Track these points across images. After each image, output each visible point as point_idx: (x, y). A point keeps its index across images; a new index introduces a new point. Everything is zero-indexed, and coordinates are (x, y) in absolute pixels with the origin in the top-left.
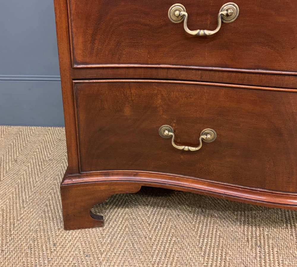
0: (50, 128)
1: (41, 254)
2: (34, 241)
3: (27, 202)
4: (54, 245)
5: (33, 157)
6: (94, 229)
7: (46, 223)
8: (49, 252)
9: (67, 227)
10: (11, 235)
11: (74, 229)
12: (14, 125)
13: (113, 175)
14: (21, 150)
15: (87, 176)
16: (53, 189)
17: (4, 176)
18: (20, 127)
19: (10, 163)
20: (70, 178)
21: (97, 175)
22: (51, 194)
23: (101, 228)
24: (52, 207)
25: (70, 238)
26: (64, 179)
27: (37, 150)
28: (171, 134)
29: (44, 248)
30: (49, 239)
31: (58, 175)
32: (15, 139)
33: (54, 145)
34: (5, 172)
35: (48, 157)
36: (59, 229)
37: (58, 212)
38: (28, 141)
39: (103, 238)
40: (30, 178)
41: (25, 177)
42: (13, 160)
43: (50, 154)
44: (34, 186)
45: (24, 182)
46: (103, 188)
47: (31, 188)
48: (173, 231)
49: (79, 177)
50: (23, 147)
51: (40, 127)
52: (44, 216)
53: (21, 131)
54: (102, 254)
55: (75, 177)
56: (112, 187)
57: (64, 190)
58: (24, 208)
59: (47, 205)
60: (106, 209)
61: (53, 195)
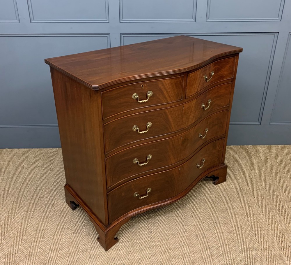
0: (38, 149)
2: (33, 197)
3: (29, 184)
4: (40, 197)
7: (37, 191)
10: (24, 196)
12: (20, 148)
14: (25, 162)
16: (39, 179)
17: (19, 175)
18: (24, 149)
19: (21, 169)
22: (39, 181)
27: (32, 162)
29: (36, 198)
30: (38, 196)
31: (42, 173)
32: (21, 156)
34: (19, 173)
35: (38, 165)
41: (28, 175)
43: (38, 164)
44: (32, 178)
50: (26, 160)
51: (34, 149)
54: (56, 199)
58: (28, 186)
59: (37, 185)
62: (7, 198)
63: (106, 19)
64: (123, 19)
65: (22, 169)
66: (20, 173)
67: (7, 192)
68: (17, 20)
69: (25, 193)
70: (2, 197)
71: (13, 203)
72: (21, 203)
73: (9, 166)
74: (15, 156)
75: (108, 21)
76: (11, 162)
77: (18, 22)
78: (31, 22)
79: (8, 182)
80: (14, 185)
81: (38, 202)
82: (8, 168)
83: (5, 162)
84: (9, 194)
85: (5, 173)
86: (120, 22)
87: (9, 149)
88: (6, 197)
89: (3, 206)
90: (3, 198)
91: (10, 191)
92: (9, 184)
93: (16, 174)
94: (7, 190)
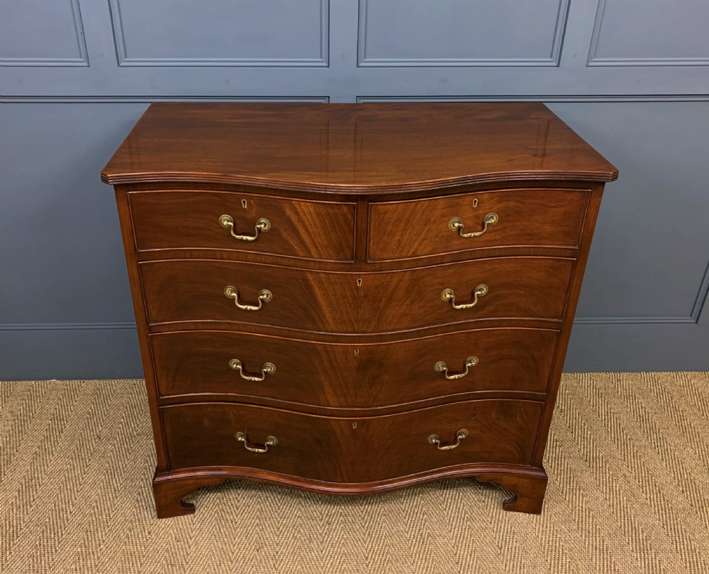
1: (138, 542)
2: (130, 531)
4: (149, 533)
5: (119, 430)
6: (185, 516)
7: (140, 513)
8: (145, 540)
9: (160, 516)
10: (108, 527)
11: (167, 517)
12: (89, 379)
13: (199, 470)
14: (103, 421)
15: (176, 473)
16: (144, 474)
17: (89, 460)
18: (97, 381)
19: (93, 441)
20: (161, 476)
21: (185, 472)
22: (142, 480)
23: (192, 515)
24: (145, 495)
25: (163, 526)
26: (155, 477)
27: (122, 420)
28: (243, 440)
29: (140, 536)
30: (144, 527)
32: (93, 402)
33: (142, 410)
34: (89, 454)
35: (136, 431)
36: (153, 518)
37: (151, 501)
38: (109, 406)
39: (194, 524)
40: (118, 462)
41: (113, 460)
42: (96, 437)
43: (138, 425)
44: (124, 472)
45: (113, 467)
46: (190, 482)
47: (121, 474)
48: (258, 513)
49: (169, 475)
50: (105, 415)
51: (122, 380)
52: (137, 505)
53: (98, 389)
54: (191, 539)
55: (165, 475)
56: (199, 481)
57: (156, 487)
58: (117, 497)
59: (139, 493)
60: (198, 495)
61: (145, 481)
62: (62, 535)
63: (321, 58)
64: (365, 58)
65: (96, 443)
66: (91, 454)
67: (61, 515)
68: (82, 60)
69: (110, 519)
70: (51, 533)
71: (79, 550)
72: (101, 550)
73: (62, 432)
74: (76, 401)
75: (325, 64)
76: (67, 422)
77: (85, 64)
78: (118, 65)
79: (63, 483)
80: (78, 492)
81: (145, 548)
82: (61, 437)
83: (51, 420)
84: (68, 520)
85: (53, 455)
86: (358, 66)
87: (58, 382)
88: (62, 533)
89: (53, 560)
90: (53, 536)
91: (71, 513)
92: (67, 489)
93: (82, 459)
94: (62, 509)
